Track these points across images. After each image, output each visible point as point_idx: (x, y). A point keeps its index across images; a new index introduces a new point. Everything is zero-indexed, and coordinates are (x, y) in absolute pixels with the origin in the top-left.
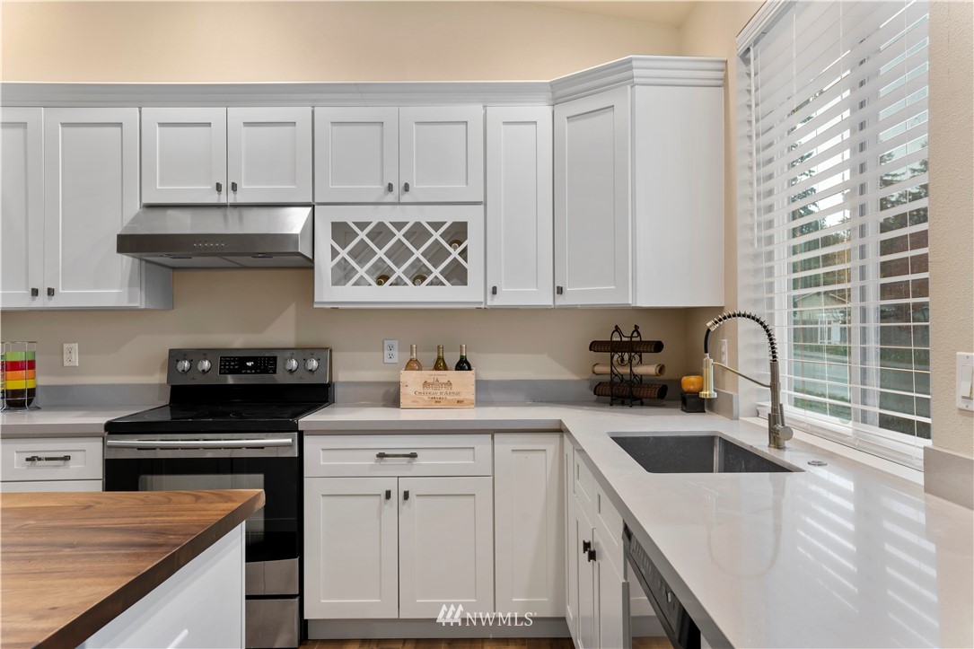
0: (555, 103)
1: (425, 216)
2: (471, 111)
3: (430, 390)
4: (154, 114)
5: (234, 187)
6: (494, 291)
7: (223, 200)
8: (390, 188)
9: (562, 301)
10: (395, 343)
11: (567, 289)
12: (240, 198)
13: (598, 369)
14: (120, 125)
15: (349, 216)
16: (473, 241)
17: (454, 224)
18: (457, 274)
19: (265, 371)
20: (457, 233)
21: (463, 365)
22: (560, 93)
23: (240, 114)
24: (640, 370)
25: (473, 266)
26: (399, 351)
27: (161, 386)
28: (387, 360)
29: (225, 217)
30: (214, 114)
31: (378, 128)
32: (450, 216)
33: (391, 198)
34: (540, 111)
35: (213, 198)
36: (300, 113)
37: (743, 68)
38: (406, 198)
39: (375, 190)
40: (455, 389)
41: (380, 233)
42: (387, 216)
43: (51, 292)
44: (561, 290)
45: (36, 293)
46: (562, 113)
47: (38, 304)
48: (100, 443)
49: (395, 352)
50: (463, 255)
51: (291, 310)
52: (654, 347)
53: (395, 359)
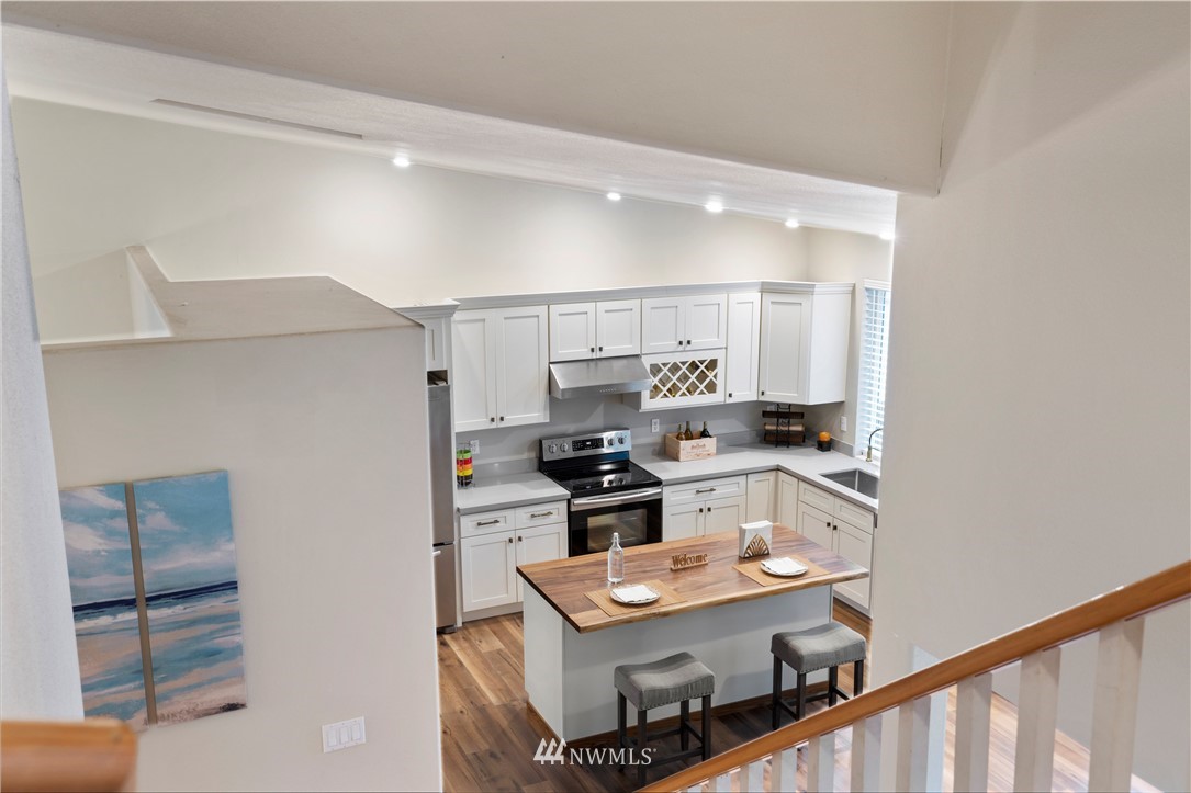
0: (762, 293)
1: (696, 357)
2: (721, 298)
3: (695, 450)
4: (556, 309)
5: (601, 349)
6: (730, 395)
7: (594, 357)
8: (681, 343)
9: (762, 399)
10: (658, 420)
11: (767, 393)
12: (603, 355)
13: (768, 427)
14: (538, 316)
15: (658, 360)
16: (720, 369)
17: (712, 360)
18: (711, 388)
19: (598, 446)
20: (712, 364)
21: (704, 434)
22: (767, 289)
23: (603, 306)
24: (793, 428)
25: (719, 383)
26: (660, 424)
27: (530, 460)
28: (653, 431)
29: (596, 365)
30: (589, 306)
31: (674, 309)
32: (708, 356)
33: (681, 348)
34: (755, 296)
35: (590, 356)
36: (634, 303)
37: (867, 294)
38: (689, 348)
39: (672, 345)
40: (707, 449)
41: (675, 368)
42: (677, 358)
43: (502, 419)
44: (763, 393)
45: (493, 420)
46: (768, 298)
47: (494, 425)
48: (565, 503)
49: (658, 426)
50: (715, 377)
51: (601, 407)
52: (800, 416)
53: (657, 430)
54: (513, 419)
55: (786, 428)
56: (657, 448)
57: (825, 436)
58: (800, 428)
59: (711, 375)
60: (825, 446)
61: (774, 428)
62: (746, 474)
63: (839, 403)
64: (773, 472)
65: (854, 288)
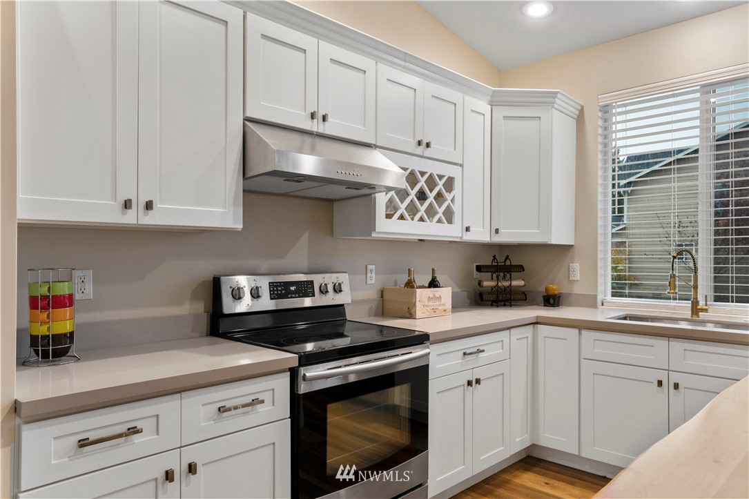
0: (493, 104)
1: (435, 169)
2: (456, 96)
3: (431, 304)
4: (258, 24)
5: (324, 118)
6: (468, 229)
7: (315, 129)
8: (420, 143)
9: (498, 239)
10: (374, 268)
11: (501, 231)
14: (226, 22)
16: (457, 192)
17: (449, 177)
18: (449, 216)
19: (304, 295)
20: (449, 184)
21: (433, 284)
22: (496, 100)
23: (330, 50)
24: (515, 283)
25: (456, 208)
26: (376, 274)
28: (369, 281)
30: (307, 41)
31: (413, 93)
32: (448, 171)
33: (419, 150)
34: (486, 108)
35: (307, 125)
36: (367, 64)
38: (428, 153)
39: (410, 143)
40: (443, 302)
42: (416, 165)
43: (149, 206)
44: (497, 231)
45: (127, 205)
46: (500, 112)
47: (130, 218)
48: (285, 379)
49: (373, 275)
50: (452, 200)
51: (305, 237)
52: (520, 268)
53: (373, 281)
54: (167, 215)
55: (506, 284)
56: (374, 305)
58: (521, 283)
59: (448, 196)
60: (551, 300)
61: (493, 284)
62: (510, 328)
63: (569, 247)
64: (531, 327)
65: (582, 111)
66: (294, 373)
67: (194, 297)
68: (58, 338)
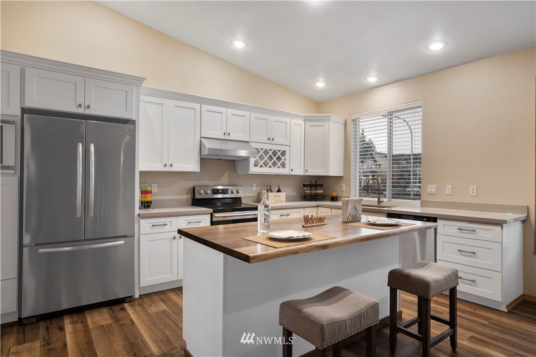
0: (305, 121)
1: (276, 148)
2: (287, 120)
3: (276, 198)
4: (205, 107)
5: (229, 134)
6: (292, 170)
7: (225, 138)
8: (269, 139)
9: (307, 174)
10: (255, 184)
11: (308, 170)
12: (230, 138)
13: (306, 192)
14: (195, 109)
15: (259, 146)
16: (287, 156)
17: (283, 151)
18: (283, 165)
19: (225, 193)
20: (284, 153)
21: (279, 191)
22: (307, 119)
23: (231, 111)
24: (318, 192)
25: (287, 162)
26: (256, 187)
27: (187, 199)
28: (253, 190)
29: (226, 144)
30: (223, 110)
31: (266, 121)
32: (282, 148)
33: (269, 142)
34: (302, 122)
35: (223, 137)
36: (247, 113)
38: (273, 142)
39: (265, 139)
40: (281, 197)
41: (266, 152)
42: (268, 147)
43: (171, 165)
45: (165, 165)
46: (308, 124)
47: (166, 169)
50: (285, 159)
51: (227, 174)
52: (322, 186)
53: (255, 190)
54: (178, 167)
55: (315, 192)
56: (255, 199)
57: (334, 194)
58: (322, 192)
59: (283, 158)
60: (334, 199)
61: (310, 192)
62: (304, 208)
63: (341, 177)
64: (316, 208)
65: (346, 121)
66: (212, 214)
67: (187, 193)
68: (148, 202)
